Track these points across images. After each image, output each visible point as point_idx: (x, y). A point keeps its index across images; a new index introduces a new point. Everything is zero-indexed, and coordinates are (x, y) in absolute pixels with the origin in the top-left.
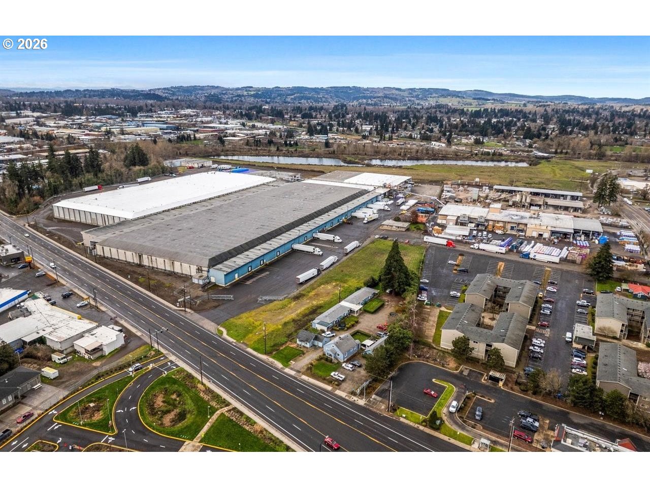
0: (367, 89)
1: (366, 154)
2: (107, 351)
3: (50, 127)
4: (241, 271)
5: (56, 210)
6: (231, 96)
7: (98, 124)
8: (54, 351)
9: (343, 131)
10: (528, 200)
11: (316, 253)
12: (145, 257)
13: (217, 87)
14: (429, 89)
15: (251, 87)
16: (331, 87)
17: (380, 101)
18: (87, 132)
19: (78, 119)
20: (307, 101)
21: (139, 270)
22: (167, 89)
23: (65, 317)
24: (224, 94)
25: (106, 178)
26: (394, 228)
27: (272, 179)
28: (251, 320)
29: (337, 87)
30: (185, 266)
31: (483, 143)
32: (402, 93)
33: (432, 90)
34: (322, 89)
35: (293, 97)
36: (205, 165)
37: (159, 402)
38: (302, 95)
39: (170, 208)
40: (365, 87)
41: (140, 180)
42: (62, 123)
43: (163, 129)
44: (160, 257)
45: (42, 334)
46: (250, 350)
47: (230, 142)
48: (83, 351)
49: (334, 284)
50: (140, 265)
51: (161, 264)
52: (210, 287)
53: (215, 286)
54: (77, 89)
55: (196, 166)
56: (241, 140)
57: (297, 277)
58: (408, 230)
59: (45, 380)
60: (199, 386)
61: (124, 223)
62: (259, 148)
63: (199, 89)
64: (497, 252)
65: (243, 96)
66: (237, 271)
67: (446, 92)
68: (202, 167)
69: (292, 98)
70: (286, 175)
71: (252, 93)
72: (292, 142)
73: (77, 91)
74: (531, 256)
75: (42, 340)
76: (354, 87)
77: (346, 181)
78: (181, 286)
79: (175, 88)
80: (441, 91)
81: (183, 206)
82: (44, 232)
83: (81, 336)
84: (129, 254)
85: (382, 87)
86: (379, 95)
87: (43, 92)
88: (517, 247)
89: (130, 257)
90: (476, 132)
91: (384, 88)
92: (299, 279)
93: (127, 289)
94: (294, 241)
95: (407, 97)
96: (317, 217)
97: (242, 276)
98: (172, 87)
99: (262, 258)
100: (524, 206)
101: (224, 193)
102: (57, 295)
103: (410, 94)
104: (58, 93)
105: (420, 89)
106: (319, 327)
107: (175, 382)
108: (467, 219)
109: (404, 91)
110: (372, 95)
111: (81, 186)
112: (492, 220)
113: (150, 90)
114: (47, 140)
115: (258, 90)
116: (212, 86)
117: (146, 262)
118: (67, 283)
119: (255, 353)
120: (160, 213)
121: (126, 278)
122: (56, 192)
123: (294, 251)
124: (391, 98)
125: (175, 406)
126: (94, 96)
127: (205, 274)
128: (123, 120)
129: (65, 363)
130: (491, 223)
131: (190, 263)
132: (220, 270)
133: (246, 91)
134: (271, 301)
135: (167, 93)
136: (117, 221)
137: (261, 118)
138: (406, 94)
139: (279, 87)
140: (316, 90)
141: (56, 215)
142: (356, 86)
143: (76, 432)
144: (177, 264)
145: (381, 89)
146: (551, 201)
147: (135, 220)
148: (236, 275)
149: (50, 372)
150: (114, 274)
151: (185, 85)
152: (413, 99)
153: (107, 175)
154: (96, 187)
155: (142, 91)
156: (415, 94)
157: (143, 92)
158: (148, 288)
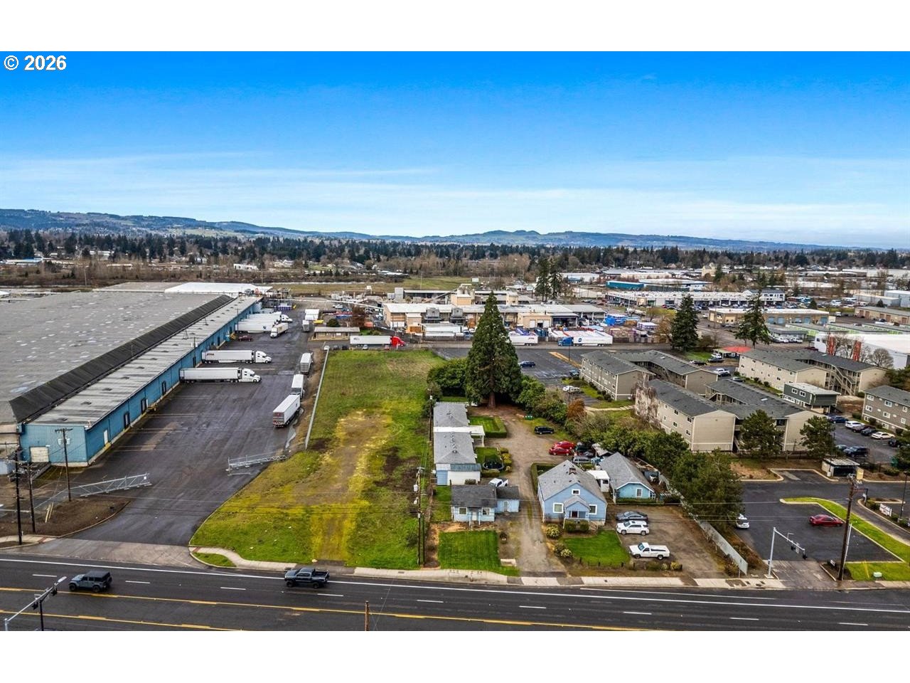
0: (59, 215)
11: (246, 378)
17: (90, 230)
26: (338, 337)
31: (307, 266)
32: (122, 222)
46: (365, 571)
49: (365, 410)
57: (275, 411)
64: (526, 344)
66: (106, 424)
74: (575, 341)
76: (32, 210)
80: (183, 221)
86: (84, 223)
91: (89, 214)
92: (281, 414)
94: (181, 363)
95: (134, 227)
97: (117, 438)
99: (142, 396)
103: (137, 222)
109: (125, 218)
110: (70, 222)
112: (471, 313)
123: (187, 384)
124: (107, 228)
130: (469, 317)
138: (129, 223)
142: (35, 209)
145: (84, 215)
148: (105, 436)
156: (144, 223)
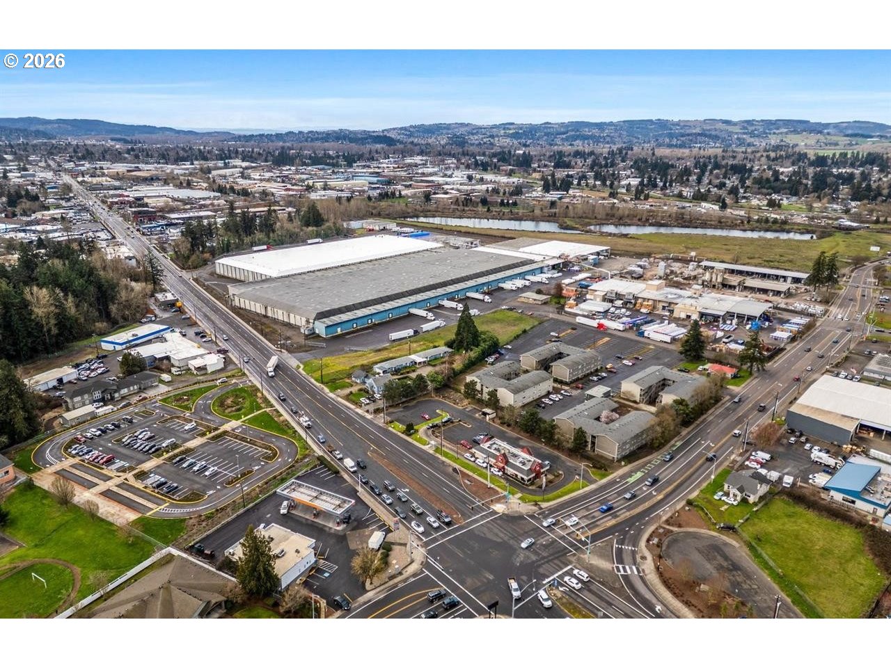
1: (596, 218)
2: (210, 370)
3: (254, 180)
4: (344, 326)
5: (217, 265)
6: (481, 136)
7: (304, 177)
8: (173, 366)
9: (595, 186)
10: (720, 280)
11: (428, 317)
12: (269, 308)
13: (468, 125)
14: (777, 120)
15: (513, 124)
16: (624, 122)
17: (691, 141)
18: (289, 186)
19: (287, 170)
20: (584, 143)
21: (264, 320)
22: (405, 129)
23: (189, 345)
24: (473, 134)
25: (276, 239)
26: (531, 301)
27: (440, 245)
28: (329, 362)
29: (633, 121)
30: (298, 317)
31: (779, 206)
32: (730, 128)
33: (781, 123)
34: (611, 124)
35: (564, 136)
36: (388, 227)
37: (229, 401)
38: (578, 133)
39: (315, 269)
40: (676, 119)
41: (309, 241)
42: (268, 175)
43: (372, 183)
44: (280, 309)
45: (168, 354)
46: (313, 380)
47: (437, 201)
48: (193, 369)
50: (266, 316)
51: (280, 315)
52: (313, 335)
53: (318, 336)
54: (301, 130)
55: (377, 228)
56: (450, 198)
58: (545, 303)
59: (162, 382)
60: (259, 395)
61: (268, 280)
62: (467, 209)
63: (445, 128)
64: (613, 329)
65: (497, 136)
66: (341, 325)
67: (804, 125)
68: (384, 229)
69: (563, 139)
70: (460, 241)
71: (511, 132)
72: (511, 202)
73: (300, 132)
74: (646, 334)
75: (168, 358)
76: (659, 120)
77: (521, 250)
78: (289, 333)
79: (415, 127)
81: (329, 268)
82: (203, 286)
83: (194, 358)
84: (258, 305)
85: (702, 119)
86: (694, 131)
87: (263, 135)
88: (638, 326)
89: (259, 309)
90: (785, 189)
92: (391, 336)
93: (246, 333)
95: (737, 133)
96: (450, 285)
97: (345, 331)
98: (411, 126)
99: (370, 317)
100: (714, 286)
101: (378, 257)
102: (191, 332)
103: (744, 128)
104: (279, 136)
105: (762, 121)
106: (378, 371)
107: (245, 391)
108: (614, 295)
110: (682, 131)
111: (253, 244)
112: (640, 298)
113: (383, 131)
114: (243, 195)
115: (521, 127)
116: (461, 124)
117: (270, 314)
118: (204, 325)
119: (315, 382)
120: (304, 273)
121: (249, 324)
122: (227, 250)
123: (411, 315)
124: (710, 136)
125: (238, 404)
126: (317, 139)
127: (311, 325)
128: (333, 172)
129: (179, 375)
130: (640, 301)
131: (301, 315)
132: (324, 322)
133: (504, 129)
134: (356, 351)
135: (403, 134)
136: (264, 278)
137: (499, 169)
138: (737, 129)
139: (550, 123)
140: (600, 126)
141: (218, 271)
142: (662, 118)
143: (169, 409)
144: (292, 316)
145: (700, 122)
146: (750, 282)
147: (279, 278)
148: (339, 330)
149: (166, 377)
150: (241, 321)
151: (427, 123)
152: (745, 136)
153: (278, 235)
154: (265, 247)
155: (374, 132)
156: (751, 128)
157: (375, 134)
158: (261, 332)
